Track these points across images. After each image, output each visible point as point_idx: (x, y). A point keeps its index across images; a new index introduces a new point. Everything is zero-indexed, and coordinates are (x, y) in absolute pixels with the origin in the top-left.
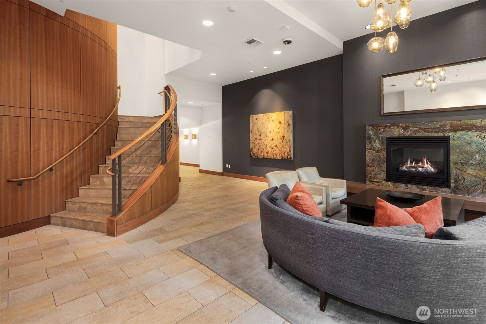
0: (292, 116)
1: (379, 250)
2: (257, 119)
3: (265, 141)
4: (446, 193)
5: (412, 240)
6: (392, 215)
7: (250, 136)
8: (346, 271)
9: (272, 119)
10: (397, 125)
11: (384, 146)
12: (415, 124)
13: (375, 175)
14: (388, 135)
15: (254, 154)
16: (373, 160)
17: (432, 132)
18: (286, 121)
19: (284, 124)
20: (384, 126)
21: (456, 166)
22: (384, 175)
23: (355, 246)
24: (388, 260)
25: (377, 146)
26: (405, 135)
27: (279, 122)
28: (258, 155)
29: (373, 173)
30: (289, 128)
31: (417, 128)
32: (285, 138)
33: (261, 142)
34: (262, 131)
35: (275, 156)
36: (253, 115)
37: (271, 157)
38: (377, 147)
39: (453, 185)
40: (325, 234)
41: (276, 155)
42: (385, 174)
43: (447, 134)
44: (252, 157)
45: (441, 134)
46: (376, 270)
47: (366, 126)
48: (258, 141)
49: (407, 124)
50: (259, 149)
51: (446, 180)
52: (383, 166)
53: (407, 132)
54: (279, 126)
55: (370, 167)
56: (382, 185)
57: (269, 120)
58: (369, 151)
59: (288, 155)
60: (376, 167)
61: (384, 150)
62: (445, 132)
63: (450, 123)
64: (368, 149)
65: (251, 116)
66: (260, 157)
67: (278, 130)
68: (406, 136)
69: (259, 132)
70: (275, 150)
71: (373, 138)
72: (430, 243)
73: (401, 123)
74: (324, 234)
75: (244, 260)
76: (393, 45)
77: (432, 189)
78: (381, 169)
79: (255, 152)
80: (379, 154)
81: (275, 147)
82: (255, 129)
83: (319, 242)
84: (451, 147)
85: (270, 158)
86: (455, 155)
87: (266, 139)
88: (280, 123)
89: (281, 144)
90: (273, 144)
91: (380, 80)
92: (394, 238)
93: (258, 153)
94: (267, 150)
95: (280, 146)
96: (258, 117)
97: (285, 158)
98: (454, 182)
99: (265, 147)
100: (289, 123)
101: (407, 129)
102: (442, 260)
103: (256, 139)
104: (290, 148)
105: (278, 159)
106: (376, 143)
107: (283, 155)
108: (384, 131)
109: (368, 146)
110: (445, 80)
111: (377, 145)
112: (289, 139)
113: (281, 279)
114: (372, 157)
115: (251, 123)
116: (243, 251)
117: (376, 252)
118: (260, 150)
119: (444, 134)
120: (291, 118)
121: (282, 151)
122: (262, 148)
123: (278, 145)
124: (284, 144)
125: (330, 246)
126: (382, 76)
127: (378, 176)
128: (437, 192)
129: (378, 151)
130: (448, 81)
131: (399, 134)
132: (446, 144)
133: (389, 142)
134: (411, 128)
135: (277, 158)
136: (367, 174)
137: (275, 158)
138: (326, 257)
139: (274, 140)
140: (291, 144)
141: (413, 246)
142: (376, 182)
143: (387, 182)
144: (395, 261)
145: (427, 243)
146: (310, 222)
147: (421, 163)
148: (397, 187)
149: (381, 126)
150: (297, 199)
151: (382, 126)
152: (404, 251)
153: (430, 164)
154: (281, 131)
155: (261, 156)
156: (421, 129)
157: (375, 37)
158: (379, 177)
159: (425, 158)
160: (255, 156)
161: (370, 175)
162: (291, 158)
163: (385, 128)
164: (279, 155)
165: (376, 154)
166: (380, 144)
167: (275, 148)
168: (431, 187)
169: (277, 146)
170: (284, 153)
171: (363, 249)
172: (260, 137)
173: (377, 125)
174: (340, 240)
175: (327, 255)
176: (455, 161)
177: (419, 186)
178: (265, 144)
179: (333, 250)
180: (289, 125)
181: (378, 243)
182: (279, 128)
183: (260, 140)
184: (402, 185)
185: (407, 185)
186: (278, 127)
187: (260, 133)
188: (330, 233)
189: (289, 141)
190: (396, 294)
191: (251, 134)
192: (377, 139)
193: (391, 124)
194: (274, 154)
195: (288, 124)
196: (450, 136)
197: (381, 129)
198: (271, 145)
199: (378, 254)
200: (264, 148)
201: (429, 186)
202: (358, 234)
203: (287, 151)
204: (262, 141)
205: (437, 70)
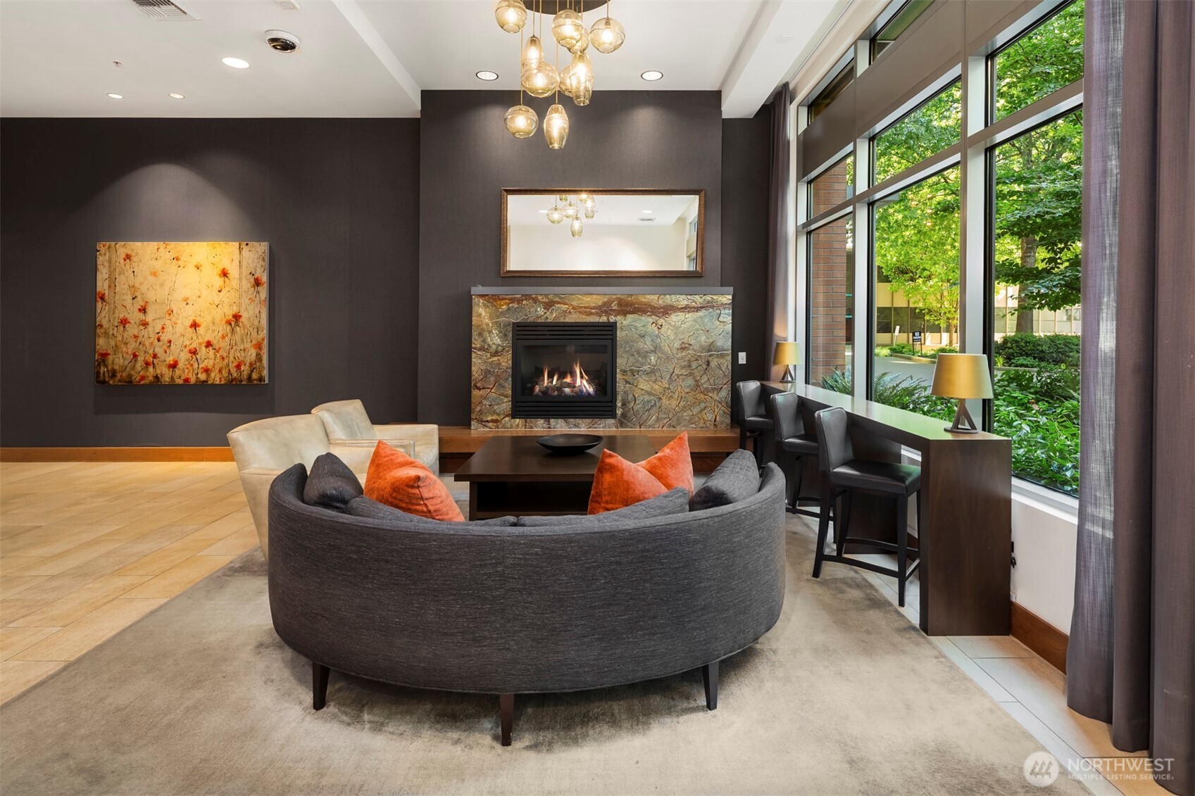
0: (267, 258)
1: (640, 554)
2: (128, 257)
3: (163, 328)
4: (609, 428)
5: (688, 520)
6: (632, 480)
7: (98, 311)
8: (571, 625)
9: (194, 261)
10: (533, 299)
11: (508, 343)
12: (564, 298)
13: (490, 406)
14: (517, 318)
15: (113, 374)
16: (487, 373)
17: (591, 314)
18: (245, 272)
19: (240, 279)
20: (509, 299)
21: (624, 377)
22: (506, 405)
23: (595, 562)
24: (652, 570)
25: (495, 342)
26: (547, 318)
27: (220, 272)
28: (130, 376)
29: (485, 402)
30: (258, 292)
31: (567, 306)
32: (242, 319)
33: (143, 332)
34: (151, 296)
35: (202, 377)
36: (113, 243)
37: (187, 380)
38: (494, 344)
39: (619, 412)
40: (532, 554)
41: (207, 371)
42: (509, 401)
43: (612, 319)
44: (104, 382)
45: (604, 319)
46: (631, 599)
47: (473, 297)
48: (132, 329)
49: (551, 297)
50: (135, 356)
51: (610, 404)
52: (507, 385)
53: (552, 313)
54: (222, 283)
55: (479, 389)
56: (504, 427)
57: (180, 263)
58: (479, 353)
59: (252, 371)
60: (492, 389)
61: (507, 352)
62: (610, 314)
63: (617, 298)
64: (475, 348)
65: (102, 247)
66: (142, 382)
67: (218, 296)
68: (548, 321)
69: (139, 299)
70: (203, 357)
71: (487, 325)
72: (712, 517)
73: (541, 295)
74: (528, 554)
75: (214, 721)
76: (560, 133)
77: (589, 424)
78: (502, 392)
79: (116, 367)
80: (499, 360)
81: (204, 348)
82: (122, 287)
83: (514, 579)
84: (618, 343)
85: (181, 382)
86: (623, 357)
87: (168, 323)
88: (224, 274)
89: (227, 339)
90: (195, 338)
91: (501, 199)
92: (663, 523)
93: (133, 368)
94: (171, 358)
95: (224, 344)
96: (133, 250)
97: (241, 381)
98: (622, 406)
99: (165, 347)
100: (256, 276)
101: (551, 306)
102: (724, 542)
103: (124, 322)
104: (260, 349)
105: (213, 385)
106: (493, 336)
107: (233, 371)
108: (509, 309)
109: (477, 343)
110: (593, 217)
111: (495, 339)
112: (256, 323)
113: (369, 722)
114: (483, 368)
115: (100, 267)
116: (198, 694)
117: (635, 561)
118: (141, 359)
119: (608, 319)
120: (263, 264)
121: (231, 358)
122: (151, 352)
123: (214, 342)
124: (238, 337)
125: (540, 580)
126: (505, 190)
127: (496, 407)
128: (596, 428)
129: (496, 354)
130: (598, 219)
131: (537, 317)
132: (611, 337)
133: (518, 333)
134: (557, 306)
135: (210, 383)
136: (472, 406)
137: (204, 381)
138: (527, 608)
139: (199, 326)
140: (263, 340)
141: (689, 531)
142: (493, 421)
143: (512, 418)
144: (663, 568)
145: (708, 518)
146: (490, 536)
147: (569, 376)
148: (532, 428)
149: (504, 299)
150: (416, 485)
151: (506, 299)
152: (678, 543)
153: (587, 378)
154: (226, 300)
155: (143, 378)
156: (574, 308)
157: (520, 105)
158: (497, 411)
159: (578, 365)
160: (120, 381)
161: (479, 408)
162: (261, 379)
163: (512, 303)
164: (220, 371)
165: (490, 360)
166: (500, 338)
167: (203, 352)
168: (587, 420)
169: (212, 346)
170: (238, 367)
171: (611, 563)
172: (141, 316)
173: (494, 295)
174: (566, 557)
175: (531, 603)
176: (623, 368)
177: (569, 420)
178: (164, 338)
179: (546, 587)
180: (257, 283)
181: (638, 542)
182: (220, 291)
183: (142, 327)
184: (541, 422)
185: (549, 421)
186: (217, 287)
187: (143, 304)
188: (542, 547)
189: (256, 330)
190: (660, 633)
191: (99, 305)
192: (496, 327)
193: (523, 295)
194: (200, 371)
195: (252, 280)
196: (616, 323)
197: (503, 305)
198: (188, 343)
199: (637, 564)
200: (159, 351)
201: (585, 418)
202: (602, 532)
203: (248, 358)
204: (150, 328)
205: (584, 196)
